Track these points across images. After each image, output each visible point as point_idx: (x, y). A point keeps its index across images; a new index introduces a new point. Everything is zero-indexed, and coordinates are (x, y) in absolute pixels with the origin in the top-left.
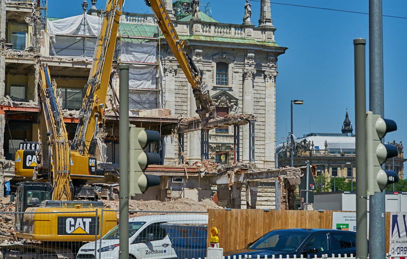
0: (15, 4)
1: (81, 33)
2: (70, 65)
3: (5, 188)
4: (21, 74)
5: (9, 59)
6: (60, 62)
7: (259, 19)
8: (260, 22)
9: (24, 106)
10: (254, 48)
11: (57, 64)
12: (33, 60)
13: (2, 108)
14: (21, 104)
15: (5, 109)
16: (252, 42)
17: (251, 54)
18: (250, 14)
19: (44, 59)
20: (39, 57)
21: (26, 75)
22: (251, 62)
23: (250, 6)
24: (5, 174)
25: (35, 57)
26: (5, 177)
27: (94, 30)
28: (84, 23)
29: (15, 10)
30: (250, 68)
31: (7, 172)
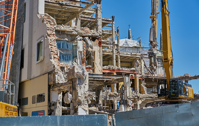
0: (109, 31)
1: (125, 46)
2: (130, 56)
3: (118, 105)
4: (106, 61)
5: (108, 53)
6: (126, 54)
7: (160, 48)
8: (160, 49)
9: (123, 70)
10: (160, 58)
11: (125, 55)
12: (117, 53)
13: (115, 71)
14: (122, 69)
15: (116, 71)
16: (159, 56)
17: (159, 60)
18: (158, 46)
19: (121, 53)
20: (119, 52)
21: (108, 61)
22: (159, 63)
23: (158, 43)
24: (117, 99)
25: (118, 52)
26: (117, 100)
27: (130, 45)
28: (126, 42)
29: (109, 33)
30: (159, 65)
31: (118, 98)
